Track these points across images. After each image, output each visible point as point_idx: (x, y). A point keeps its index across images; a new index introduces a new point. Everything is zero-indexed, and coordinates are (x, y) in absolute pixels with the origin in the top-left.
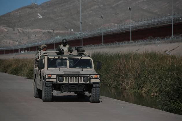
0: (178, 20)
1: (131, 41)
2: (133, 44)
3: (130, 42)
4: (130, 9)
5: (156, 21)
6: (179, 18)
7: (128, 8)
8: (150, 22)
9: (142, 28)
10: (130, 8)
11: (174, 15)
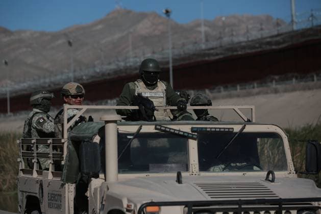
0: (81, 79)
1: (9, 113)
2: (13, 118)
3: (7, 115)
4: (6, 63)
5: (47, 80)
6: (82, 76)
7: (4, 61)
8: (37, 83)
9: (25, 92)
10: (7, 61)
11: (75, 71)
